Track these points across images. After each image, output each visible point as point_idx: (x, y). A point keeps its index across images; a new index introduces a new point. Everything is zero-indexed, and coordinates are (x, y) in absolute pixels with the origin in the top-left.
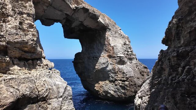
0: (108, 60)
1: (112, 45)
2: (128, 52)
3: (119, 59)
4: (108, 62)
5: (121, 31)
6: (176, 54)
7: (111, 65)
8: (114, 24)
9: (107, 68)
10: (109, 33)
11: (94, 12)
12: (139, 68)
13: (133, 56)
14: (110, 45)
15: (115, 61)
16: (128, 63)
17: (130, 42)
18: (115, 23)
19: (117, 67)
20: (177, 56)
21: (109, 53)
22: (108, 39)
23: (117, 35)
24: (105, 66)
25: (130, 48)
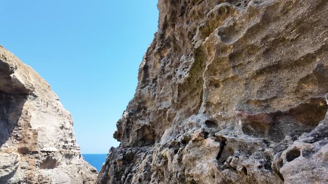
0: (19, 158)
1: (34, 127)
2: (66, 142)
3: (45, 156)
4: (17, 164)
5: (59, 102)
6: (122, 157)
7: (23, 170)
8: (46, 87)
9: (12, 179)
10: (31, 103)
11: (5, 58)
12: (82, 173)
13: (75, 151)
14: (31, 127)
15: (36, 160)
16: (64, 164)
17: (72, 124)
18: (49, 87)
19: (37, 175)
20: (123, 159)
21: (25, 142)
22: (27, 114)
23: (49, 108)
24: (7, 173)
25: (71, 135)
